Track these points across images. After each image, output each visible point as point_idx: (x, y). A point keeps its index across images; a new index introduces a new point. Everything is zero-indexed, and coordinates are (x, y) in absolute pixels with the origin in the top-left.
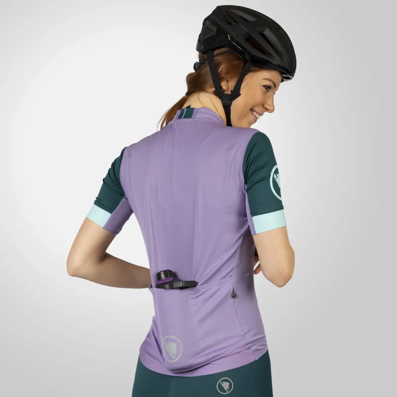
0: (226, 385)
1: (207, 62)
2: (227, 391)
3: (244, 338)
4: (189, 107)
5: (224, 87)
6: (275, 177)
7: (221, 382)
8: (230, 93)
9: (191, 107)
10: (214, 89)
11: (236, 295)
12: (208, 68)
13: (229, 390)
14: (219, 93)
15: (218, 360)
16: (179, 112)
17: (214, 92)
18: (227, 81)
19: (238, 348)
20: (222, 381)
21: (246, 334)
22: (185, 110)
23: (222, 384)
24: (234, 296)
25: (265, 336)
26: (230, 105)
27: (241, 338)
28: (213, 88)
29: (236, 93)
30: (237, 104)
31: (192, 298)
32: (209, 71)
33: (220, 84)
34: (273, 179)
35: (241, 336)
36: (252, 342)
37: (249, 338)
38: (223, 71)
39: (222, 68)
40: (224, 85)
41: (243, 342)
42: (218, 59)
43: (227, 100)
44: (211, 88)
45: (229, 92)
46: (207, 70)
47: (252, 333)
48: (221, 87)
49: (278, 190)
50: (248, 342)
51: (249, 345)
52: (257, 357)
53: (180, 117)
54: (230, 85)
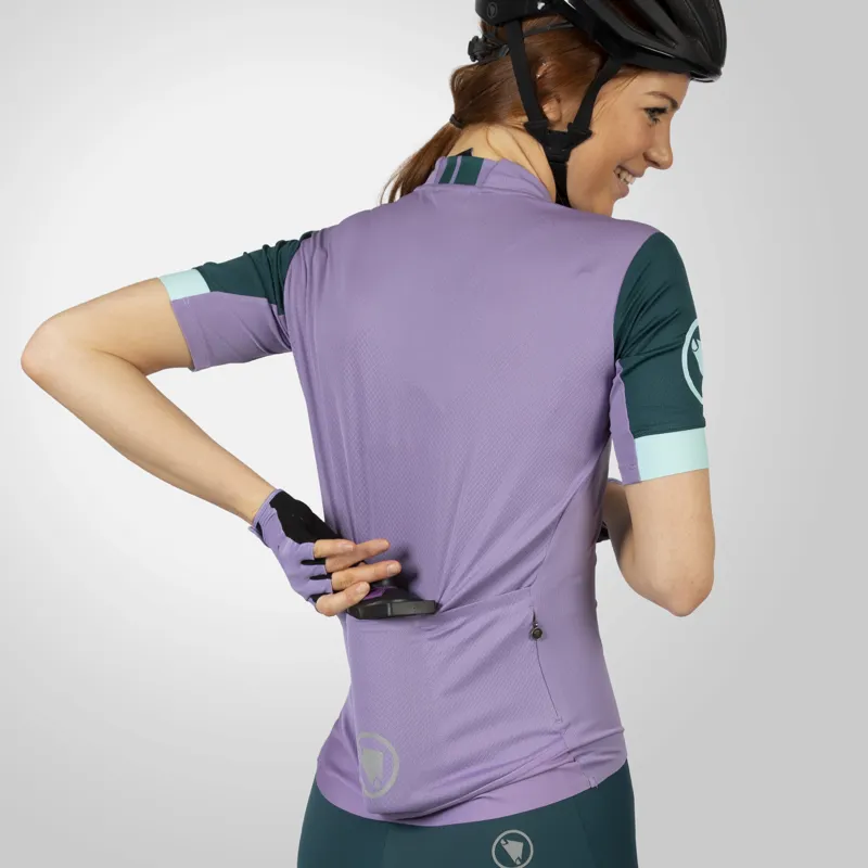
0: (514, 850)
1: (505, 49)
2: (518, 862)
3: (561, 738)
4: (468, 153)
5: (551, 116)
6: (694, 347)
7: (503, 842)
8: (566, 130)
9: (474, 154)
10: (525, 119)
11: (541, 633)
12: (509, 65)
13: (523, 861)
14: (538, 128)
15: (496, 788)
16: (441, 165)
17: (525, 125)
18: (559, 101)
19: (542, 763)
20: (505, 838)
21: (566, 727)
22: (459, 160)
23: (505, 847)
24: (537, 634)
25: (622, 731)
26: (567, 158)
27: (556, 736)
28: (522, 115)
29: (580, 130)
30: (583, 158)
31: (430, 639)
32: (512, 73)
33: (542, 110)
34: (690, 350)
35: (555, 733)
36: (581, 747)
37: (572, 739)
38: (549, 76)
39: (545, 68)
40: (550, 110)
41: (559, 748)
42: (533, 44)
43: (559, 146)
44: (516, 116)
45: (562, 128)
46: (505, 69)
47: (583, 725)
48: (545, 117)
49: (697, 378)
50: (570, 746)
51: (574, 754)
52: (593, 779)
53: (445, 179)
54: (564, 112)
